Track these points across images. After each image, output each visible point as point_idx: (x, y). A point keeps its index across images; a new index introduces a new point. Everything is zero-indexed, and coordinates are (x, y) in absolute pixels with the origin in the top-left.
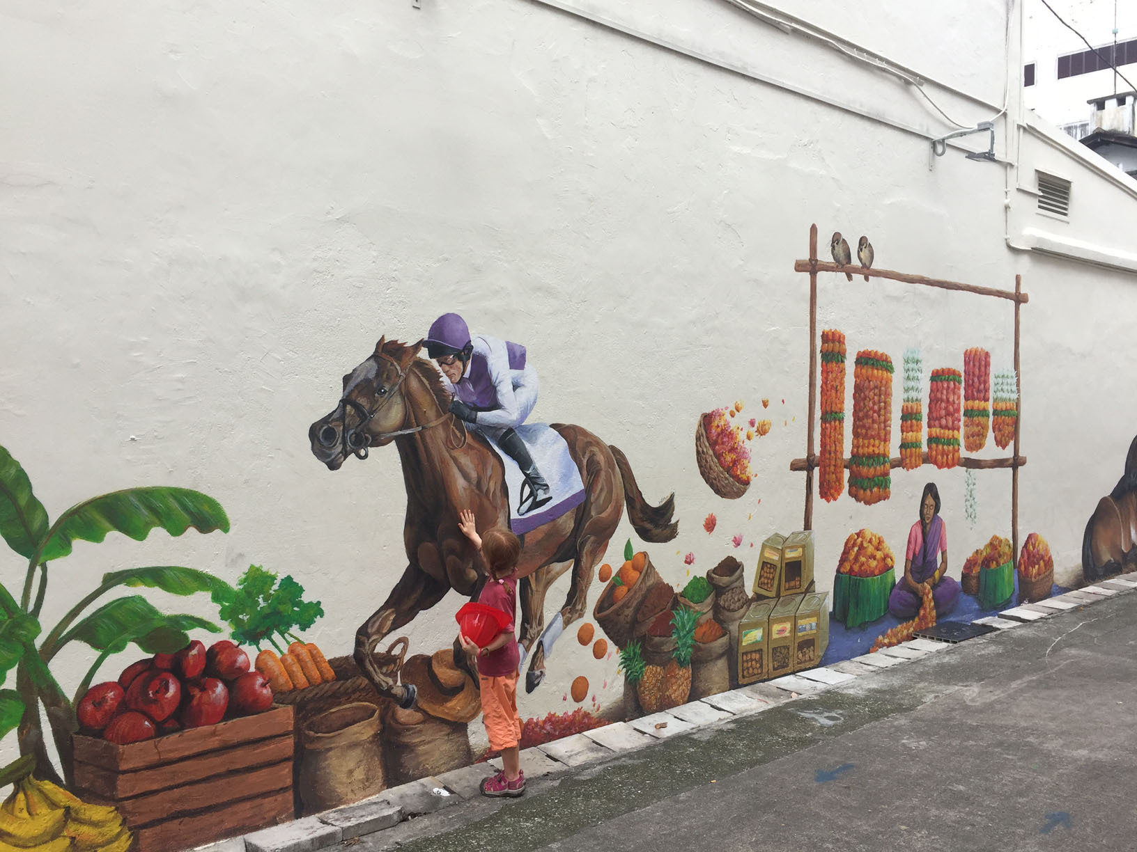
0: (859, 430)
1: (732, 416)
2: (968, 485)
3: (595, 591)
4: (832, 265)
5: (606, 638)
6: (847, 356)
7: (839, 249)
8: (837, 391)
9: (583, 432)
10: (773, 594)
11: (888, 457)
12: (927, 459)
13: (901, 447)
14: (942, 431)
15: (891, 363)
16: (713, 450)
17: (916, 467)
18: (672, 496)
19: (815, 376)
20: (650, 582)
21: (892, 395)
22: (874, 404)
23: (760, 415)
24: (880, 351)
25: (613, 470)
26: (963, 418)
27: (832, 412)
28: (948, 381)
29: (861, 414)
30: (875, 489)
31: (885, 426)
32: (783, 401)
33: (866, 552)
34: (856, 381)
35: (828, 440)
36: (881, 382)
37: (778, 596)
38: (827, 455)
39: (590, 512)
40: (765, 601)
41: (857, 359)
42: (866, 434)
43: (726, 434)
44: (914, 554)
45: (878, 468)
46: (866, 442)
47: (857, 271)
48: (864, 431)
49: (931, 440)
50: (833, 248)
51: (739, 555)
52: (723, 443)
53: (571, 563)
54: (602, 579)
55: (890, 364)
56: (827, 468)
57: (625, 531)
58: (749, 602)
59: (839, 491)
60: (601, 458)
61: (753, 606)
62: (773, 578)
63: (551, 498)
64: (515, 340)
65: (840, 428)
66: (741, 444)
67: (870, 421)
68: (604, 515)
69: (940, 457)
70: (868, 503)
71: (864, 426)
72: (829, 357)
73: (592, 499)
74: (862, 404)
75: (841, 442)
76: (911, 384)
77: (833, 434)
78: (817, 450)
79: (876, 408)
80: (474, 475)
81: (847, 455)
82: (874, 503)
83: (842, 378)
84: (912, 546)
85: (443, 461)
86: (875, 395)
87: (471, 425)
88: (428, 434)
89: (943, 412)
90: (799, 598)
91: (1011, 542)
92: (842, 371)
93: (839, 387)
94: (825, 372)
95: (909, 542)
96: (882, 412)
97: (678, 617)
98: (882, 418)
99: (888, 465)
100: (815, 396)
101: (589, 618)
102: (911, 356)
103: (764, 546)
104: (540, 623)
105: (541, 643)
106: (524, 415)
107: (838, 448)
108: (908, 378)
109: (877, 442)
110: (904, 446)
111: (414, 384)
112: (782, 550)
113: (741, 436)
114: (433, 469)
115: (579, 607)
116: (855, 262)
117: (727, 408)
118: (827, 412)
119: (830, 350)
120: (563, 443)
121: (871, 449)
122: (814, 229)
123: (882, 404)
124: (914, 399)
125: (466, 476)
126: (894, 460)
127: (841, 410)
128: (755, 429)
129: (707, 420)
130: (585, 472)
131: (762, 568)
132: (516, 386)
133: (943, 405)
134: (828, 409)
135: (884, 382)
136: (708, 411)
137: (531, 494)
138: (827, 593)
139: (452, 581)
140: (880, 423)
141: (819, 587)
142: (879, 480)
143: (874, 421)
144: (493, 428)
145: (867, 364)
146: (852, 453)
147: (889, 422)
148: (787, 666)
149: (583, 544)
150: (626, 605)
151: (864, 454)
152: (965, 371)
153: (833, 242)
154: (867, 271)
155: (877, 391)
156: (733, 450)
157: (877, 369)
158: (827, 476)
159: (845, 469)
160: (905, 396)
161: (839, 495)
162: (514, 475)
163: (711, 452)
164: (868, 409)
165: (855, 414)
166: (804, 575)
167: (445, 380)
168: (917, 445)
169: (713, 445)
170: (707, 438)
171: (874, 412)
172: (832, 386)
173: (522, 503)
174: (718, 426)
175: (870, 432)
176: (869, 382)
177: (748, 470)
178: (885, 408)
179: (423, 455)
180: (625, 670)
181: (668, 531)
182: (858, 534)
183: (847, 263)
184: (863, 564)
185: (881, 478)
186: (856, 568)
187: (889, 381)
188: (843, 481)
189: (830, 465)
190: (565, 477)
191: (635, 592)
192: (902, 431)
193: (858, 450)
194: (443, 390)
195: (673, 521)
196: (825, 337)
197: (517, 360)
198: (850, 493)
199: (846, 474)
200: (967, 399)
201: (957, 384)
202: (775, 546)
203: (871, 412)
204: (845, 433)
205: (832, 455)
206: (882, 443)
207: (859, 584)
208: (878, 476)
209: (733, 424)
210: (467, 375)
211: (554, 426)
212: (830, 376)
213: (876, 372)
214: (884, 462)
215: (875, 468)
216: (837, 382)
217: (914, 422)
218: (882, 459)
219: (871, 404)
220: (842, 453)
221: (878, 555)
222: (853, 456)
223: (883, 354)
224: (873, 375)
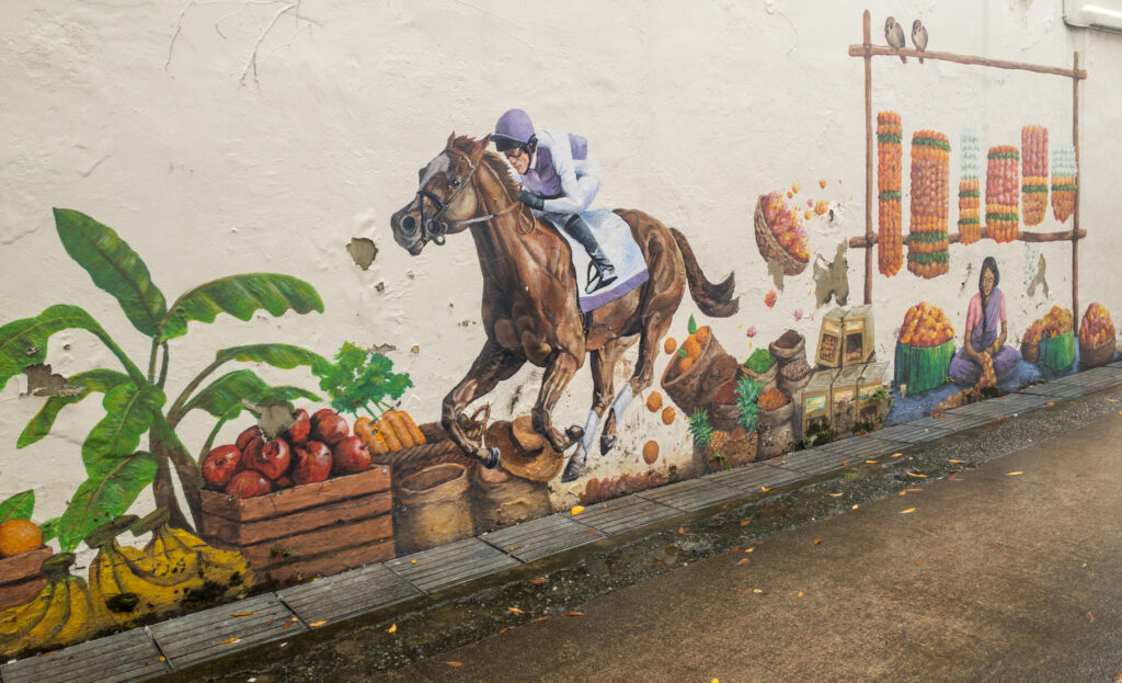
0: (917, 208)
1: (790, 196)
2: (1027, 259)
3: (661, 363)
4: (886, 49)
5: (673, 405)
6: (903, 136)
7: (893, 33)
8: (894, 171)
9: (645, 217)
10: (835, 363)
11: (946, 233)
12: (985, 234)
14: (1000, 207)
15: (948, 142)
16: (772, 230)
17: (975, 242)
18: (732, 274)
19: (872, 157)
20: (714, 354)
21: (949, 173)
22: (931, 182)
23: (818, 196)
24: (937, 131)
25: (674, 250)
26: (1021, 194)
27: (889, 191)
28: (1005, 158)
29: (918, 193)
30: (934, 265)
31: (943, 204)
32: (840, 182)
33: (927, 323)
34: (913, 161)
35: (886, 218)
36: (938, 161)
37: (840, 366)
38: (886, 233)
39: (653, 291)
40: (828, 371)
41: (914, 140)
42: (925, 211)
43: (783, 214)
44: (974, 325)
45: (937, 243)
46: (924, 219)
47: (911, 53)
48: (921, 208)
49: (989, 216)
50: (887, 32)
51: (800, 328)
52: (781, 223)
53: (637, 337)
54: (668, 352)
55: (946, 143)
56: (886, 245)
57: (688, 307)
58: (811, 372)
59: (897, 266)
60: (662, 240)
61: (815, 376)
62: (835, 350)
63: (616, 278)
64: (576, 133)
65: (897, 206)
66: (799, 223)
67: (928, 198)
68: (667, 292)
69: (998, 232)
70: (927, 277)
71: (921, 204)
72: (885, 139)
73: (655, 278)
74: (919, 183)
75: (899, 219)
76: (968, 162)
77: (891, 212)
78: (876, 228)
79: (933, 186)
80: (543, 258)
81: (905, 232)
82: (933, 277)
83: (899, 159)
84: (971, 318)
85: (514, 246)
86: (932, 173)
87: (539, 213)
88: (499, 221)
89: (1001, 189)
90: (860, 368)
91: (1072, 312)
92: (899, 151)
93: (895, 167)
94: (882, 153)
95: (969, 314)
96: (940, 189)
97: (742, 387)
98: (940, 195)
99: (946, 241)
100: (872, 176)
101: (656, 386)
102: (967, 135)
103: (825, 320)
104: (611, 392)
105: (612, 410)
106: (588, 201)
107: (896, 225)
108: (965, 156)
109: (935, 219)
110: (961, 222)
111: (484, 175)
112: (843, 323)
113: (799, 216)
114: (505, 251)
115: (647, 377)
116: (909, 45)
117: (784, 190)
118: (884, 192)
119: (886, 131)
120: (626, 227)
121: (929, 226)
122: (867, 15)
123: (940, 182)
124: (971, 177)
125: (536, 259)
126: (952, 236)
127: (899, 189)
128: (813, 209)
129: (765, 202)
130: (647, 253)
131: (824, 341)
132: (579, 176)
133: (1001, 182)
134: (886, 188)
135: (941, 161)
136: (766, 193)
137: (598, 274)
138: (888, 363)
139: (528, 355)
140: (938, 200)
141: (879, 356)
142: (937, 255)
143: (931, 199)
144: (558, 215)
145: (923, 143)
146: (910, 229)
147: (946, 200)
149: (648, 319)
150: (691, 376)
151: (922, 232)
152: (1023, 148)
153: (887, 26)
154: (921, 54)
155: (933, 170)
156: (791, 229)
157: (934, 148)
158: (886, 253)
159: (904, 246)
160: (963, 174)
161: (898, 269)
162: (581, 258)
163: (769, 232)
164: (925, 186)
165: (912, 191)
166: (865, 346)
167: (514, 173)
168: (974, 221)
169: (772, 224)
170: (766, 219)
171: (932, 190)
172: (889, 166)
173: (589, 283)
174: (776, 208)
175: (928, 210)
176: (926, 161)
177: (807, 248)
178: (942, 186)
179: (496, 242)
180: (693, 435)
181: (729, 307)
182: (918, 307)
183: (901, 46)
184: (923, 336)
185: (940, 253)
186: (917, 339)
187: (946, 160)
188: (902, 257)
189: (888, 242)
190: (629, 258)
191: (700, 363)
192: (960, 208)
193: (916, 227)
194: (511, 181)
195: (734, 297)
196: (881, 120)
197: (579, 152)
198: (909, 268)
199: (905, 250)
200: (1025, 175)
201: (1015, 161)
202: (835, 319)
203: (929, 191)
204: (903, 211)
205: (891, 232)
206: (941, 220)
207: (919, 354)
208: (937, 252)
209: (790, 205)
210: (533, 166)
211: (617, 211)
212: (887, 156)
213: (932, 151)
214: (943, 238)
215: (934, 244)
216: (894, 163)
217: (972, 198)
218: (940, 235)
219: (928, 183)
220: (900, 230)
221: (939, 326)
222: (912, 233)
223: (939, 134)
224: (930, 154)
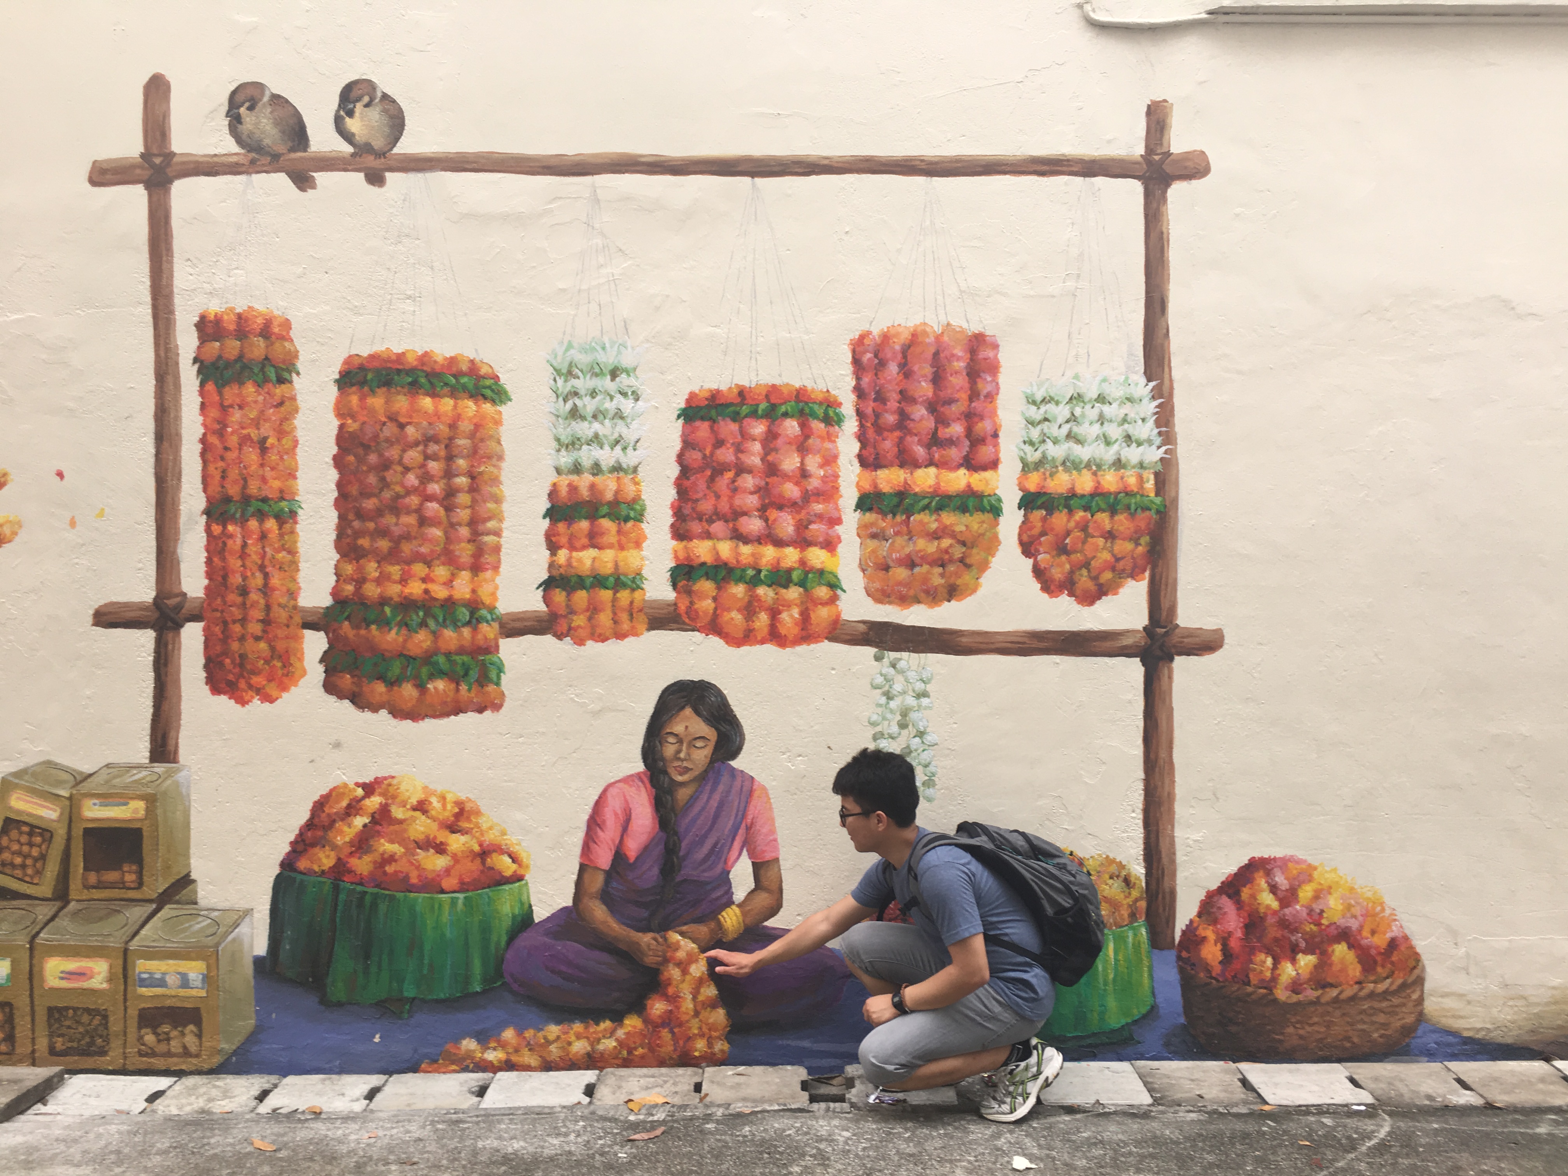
0: (363, 541)
2: (889, 697)
4: (234, 159)
6: (300, 365)
7: (259, 120)
8: (265, 449)
11: (492, 609)
12: (670, 620)
13: (548, 585)
14: (746, 550)
15: (497, 378)
17: (621, 636)
19: (178, 418)
21: (500, 458)
22: (426, 478)
24: (446, 352)
26: (852, 516)
27: (246, 499)
28: (772, 417)
29: (370, 504)
30: (438, 685)
31: (476, 534)
32: (60, 475)
33: (405, 830)
34: (341, 427)
35: (235, 563)
36: (453, 426)
37: (62, 895)
38: (233, 597)
41: (346, 374)
42: (395, 550)
44: (619, 856)
45: (449, 633)
46: (395, 570)
47: (330, 163)
48: (384, 544)
49: (689, 571)
50: (236, 118)
55: (488, 382)
56: (237, 628)
59: (283, 681)
62: (43, 857)
65: (281, 535)
67: (410, 520)
69: (736, 617)
70: (407, 715)
71: (384, 533)
72: (228, 374)
74: (372, 479)
75: (289, 568)
76: (585, 429)
77: (253, 549)
78: (194, 585)
79: (435, 488)
81: (315, 598)
82: (434, 716)
83: (287, 418)
84: (609, 835)
86: (427, 457)
89: (752, 501)
90: (138, 912)
92: (284, 403)
93: (270, 441)
94: (216, 407)
95: (595, 822)
96: (463, 498)
98: (463, 513)
99: (488, 630)
100: (177, 461)
102: (583, 359)
107: (275, 581)
108: (576, 414)
109: (441, 572)
110: (557, 583)
112: (70, 798)
116: (326, 144)
118: (227, 499)
119: (233, 355)
121: (415, 589)
122: (156, 87)
123: (462, 481)
124: (604, 468)
126: (517, 618)
127: (286, 494)
134: (233, 490)
135: (466, 426)
138: (245, 912)
140: (452, 525)
142: (453, 663)
143: (423, 521)
145: (387, 383)
146: (335, 593)
147: (491, 525)
148: (103, 1053)
151: (384, 601)
152: (859, 391)
153: (234, 105)
155: (433, 448)
157: (434, 395)
158: (235, 646)
159: (308, 633)
160: (566, 459)
161: (284, 688)
164: (398, 489)
165: (343, 501)
166: (153, 862)
171: (428, 498)
172: (245, 440)
175: (407, 548)
176: (402, 426)
178: (473, 489)
182: (369, 789)
183: (292, 150)
184: (390, 860)
185: (462, 659)
186: (362, 866)
188: (301, 660)
189: (244, 621)
192: (553, 547)
193: (358, 588)
196: (213, 329)
198: (330, 687)
199: (314, 642)
200: (871, 464)
201: (818, 426)
202: (47, 788)
203: (414, 500)
204: (303, 547)
205: (254, 596)
206: (465, 575)
207: (374, 905)
208: (448, 654)
212: (236, 416)
213: (427, 402)
214: (474, 621)
215: (435, 635)
216: (266, 429)
217: (606, 524)
218: (464, 614)
219: (412, 479)
220: (293, 594)
221: (457, 842)
222: (340, 601)
223: (453, 361)
224: (414, 409)
